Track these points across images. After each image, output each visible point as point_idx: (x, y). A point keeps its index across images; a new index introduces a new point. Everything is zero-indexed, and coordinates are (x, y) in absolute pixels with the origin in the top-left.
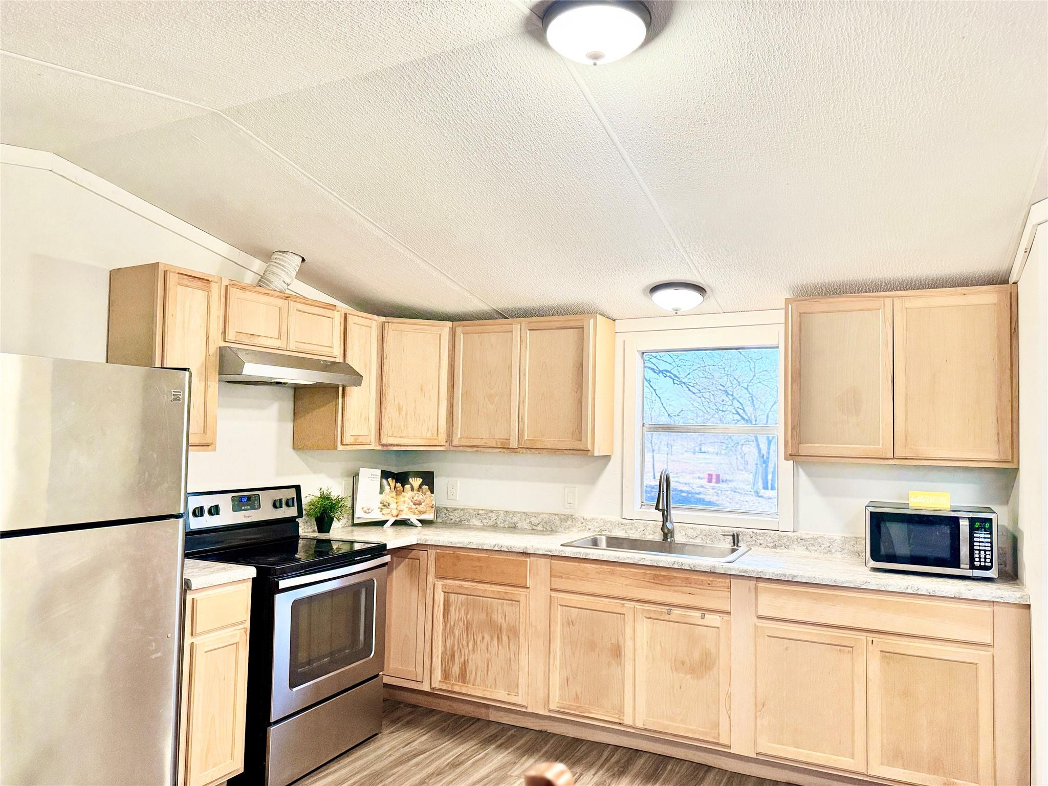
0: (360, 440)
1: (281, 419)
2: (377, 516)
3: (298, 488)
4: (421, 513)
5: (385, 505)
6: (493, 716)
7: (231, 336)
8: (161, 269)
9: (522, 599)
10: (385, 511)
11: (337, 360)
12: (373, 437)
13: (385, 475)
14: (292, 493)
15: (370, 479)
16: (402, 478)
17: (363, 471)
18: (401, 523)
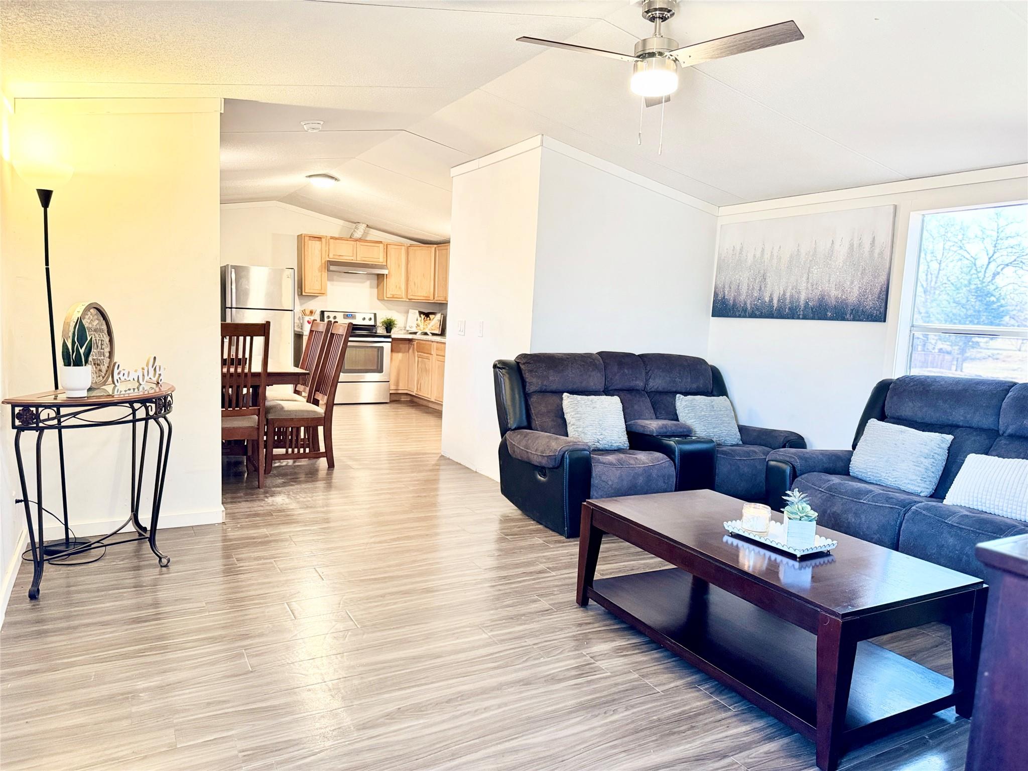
0: (395, 296)
1: (371, 287)
2: (414, 330)
3: (375, 315)
4: (432, 330)
5: (418, 325)
6: (431, 405)
7: (331, 256)
8: (303, 235)
9: (431, 358)
10: (418, 328)
11: (384, 264)
12: (404, 295)
13: (421, 313)
14: (372, 316)
15: (414, 314)
16: (427, 315)
17: (410, 311)
18: (426, 334)
